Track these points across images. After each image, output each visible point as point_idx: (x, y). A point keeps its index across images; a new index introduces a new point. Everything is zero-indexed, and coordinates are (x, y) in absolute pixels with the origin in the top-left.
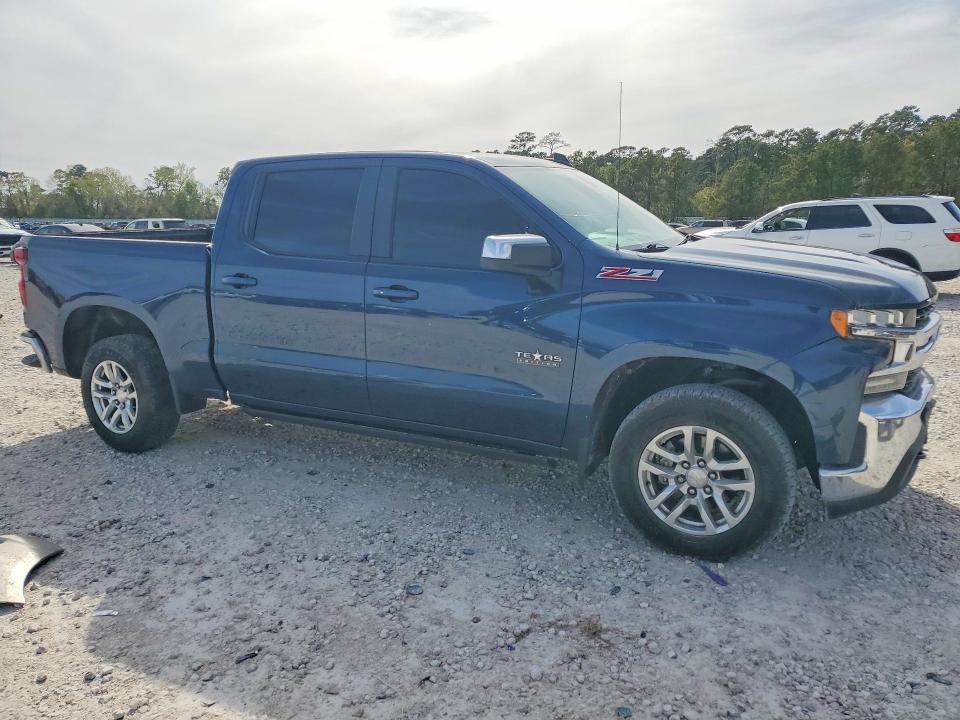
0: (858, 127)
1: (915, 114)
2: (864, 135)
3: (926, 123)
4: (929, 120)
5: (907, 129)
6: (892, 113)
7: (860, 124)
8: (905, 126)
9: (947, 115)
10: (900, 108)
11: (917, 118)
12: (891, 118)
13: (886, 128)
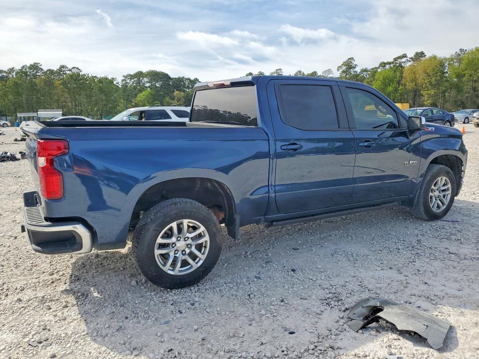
0: (12, 70)
1: (40, 67)
2: (16, 74)
3: (46, 72)
4: (48, 70)
5: (37, 74)
6: (28, 65)
7: (13, 68)
8: (36, 72)
9: (55, 70)
10: (32, 63)
11: (42, 69)
12: (28, 67)
13: (27, 72)
